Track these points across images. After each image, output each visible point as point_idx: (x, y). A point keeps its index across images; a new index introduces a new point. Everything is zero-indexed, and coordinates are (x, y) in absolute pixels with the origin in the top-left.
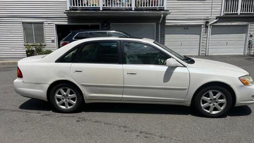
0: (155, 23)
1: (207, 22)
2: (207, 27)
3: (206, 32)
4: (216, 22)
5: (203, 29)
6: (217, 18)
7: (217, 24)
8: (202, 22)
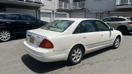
0: (35, 10)
1: (53, 12)
2: (53, 14)
3: (53, 16)
4: (56, 12)
5: (52, 15)
6: (56, 10)
7: (57, 13)
8: (51, 12)
